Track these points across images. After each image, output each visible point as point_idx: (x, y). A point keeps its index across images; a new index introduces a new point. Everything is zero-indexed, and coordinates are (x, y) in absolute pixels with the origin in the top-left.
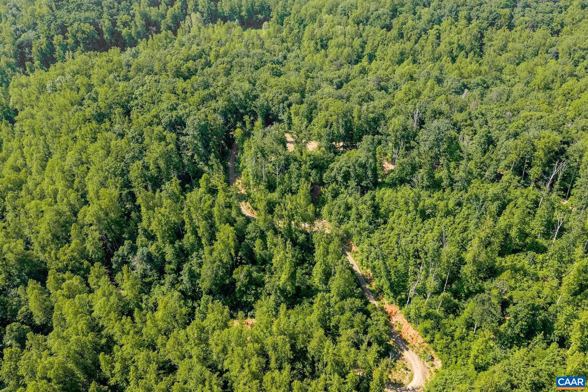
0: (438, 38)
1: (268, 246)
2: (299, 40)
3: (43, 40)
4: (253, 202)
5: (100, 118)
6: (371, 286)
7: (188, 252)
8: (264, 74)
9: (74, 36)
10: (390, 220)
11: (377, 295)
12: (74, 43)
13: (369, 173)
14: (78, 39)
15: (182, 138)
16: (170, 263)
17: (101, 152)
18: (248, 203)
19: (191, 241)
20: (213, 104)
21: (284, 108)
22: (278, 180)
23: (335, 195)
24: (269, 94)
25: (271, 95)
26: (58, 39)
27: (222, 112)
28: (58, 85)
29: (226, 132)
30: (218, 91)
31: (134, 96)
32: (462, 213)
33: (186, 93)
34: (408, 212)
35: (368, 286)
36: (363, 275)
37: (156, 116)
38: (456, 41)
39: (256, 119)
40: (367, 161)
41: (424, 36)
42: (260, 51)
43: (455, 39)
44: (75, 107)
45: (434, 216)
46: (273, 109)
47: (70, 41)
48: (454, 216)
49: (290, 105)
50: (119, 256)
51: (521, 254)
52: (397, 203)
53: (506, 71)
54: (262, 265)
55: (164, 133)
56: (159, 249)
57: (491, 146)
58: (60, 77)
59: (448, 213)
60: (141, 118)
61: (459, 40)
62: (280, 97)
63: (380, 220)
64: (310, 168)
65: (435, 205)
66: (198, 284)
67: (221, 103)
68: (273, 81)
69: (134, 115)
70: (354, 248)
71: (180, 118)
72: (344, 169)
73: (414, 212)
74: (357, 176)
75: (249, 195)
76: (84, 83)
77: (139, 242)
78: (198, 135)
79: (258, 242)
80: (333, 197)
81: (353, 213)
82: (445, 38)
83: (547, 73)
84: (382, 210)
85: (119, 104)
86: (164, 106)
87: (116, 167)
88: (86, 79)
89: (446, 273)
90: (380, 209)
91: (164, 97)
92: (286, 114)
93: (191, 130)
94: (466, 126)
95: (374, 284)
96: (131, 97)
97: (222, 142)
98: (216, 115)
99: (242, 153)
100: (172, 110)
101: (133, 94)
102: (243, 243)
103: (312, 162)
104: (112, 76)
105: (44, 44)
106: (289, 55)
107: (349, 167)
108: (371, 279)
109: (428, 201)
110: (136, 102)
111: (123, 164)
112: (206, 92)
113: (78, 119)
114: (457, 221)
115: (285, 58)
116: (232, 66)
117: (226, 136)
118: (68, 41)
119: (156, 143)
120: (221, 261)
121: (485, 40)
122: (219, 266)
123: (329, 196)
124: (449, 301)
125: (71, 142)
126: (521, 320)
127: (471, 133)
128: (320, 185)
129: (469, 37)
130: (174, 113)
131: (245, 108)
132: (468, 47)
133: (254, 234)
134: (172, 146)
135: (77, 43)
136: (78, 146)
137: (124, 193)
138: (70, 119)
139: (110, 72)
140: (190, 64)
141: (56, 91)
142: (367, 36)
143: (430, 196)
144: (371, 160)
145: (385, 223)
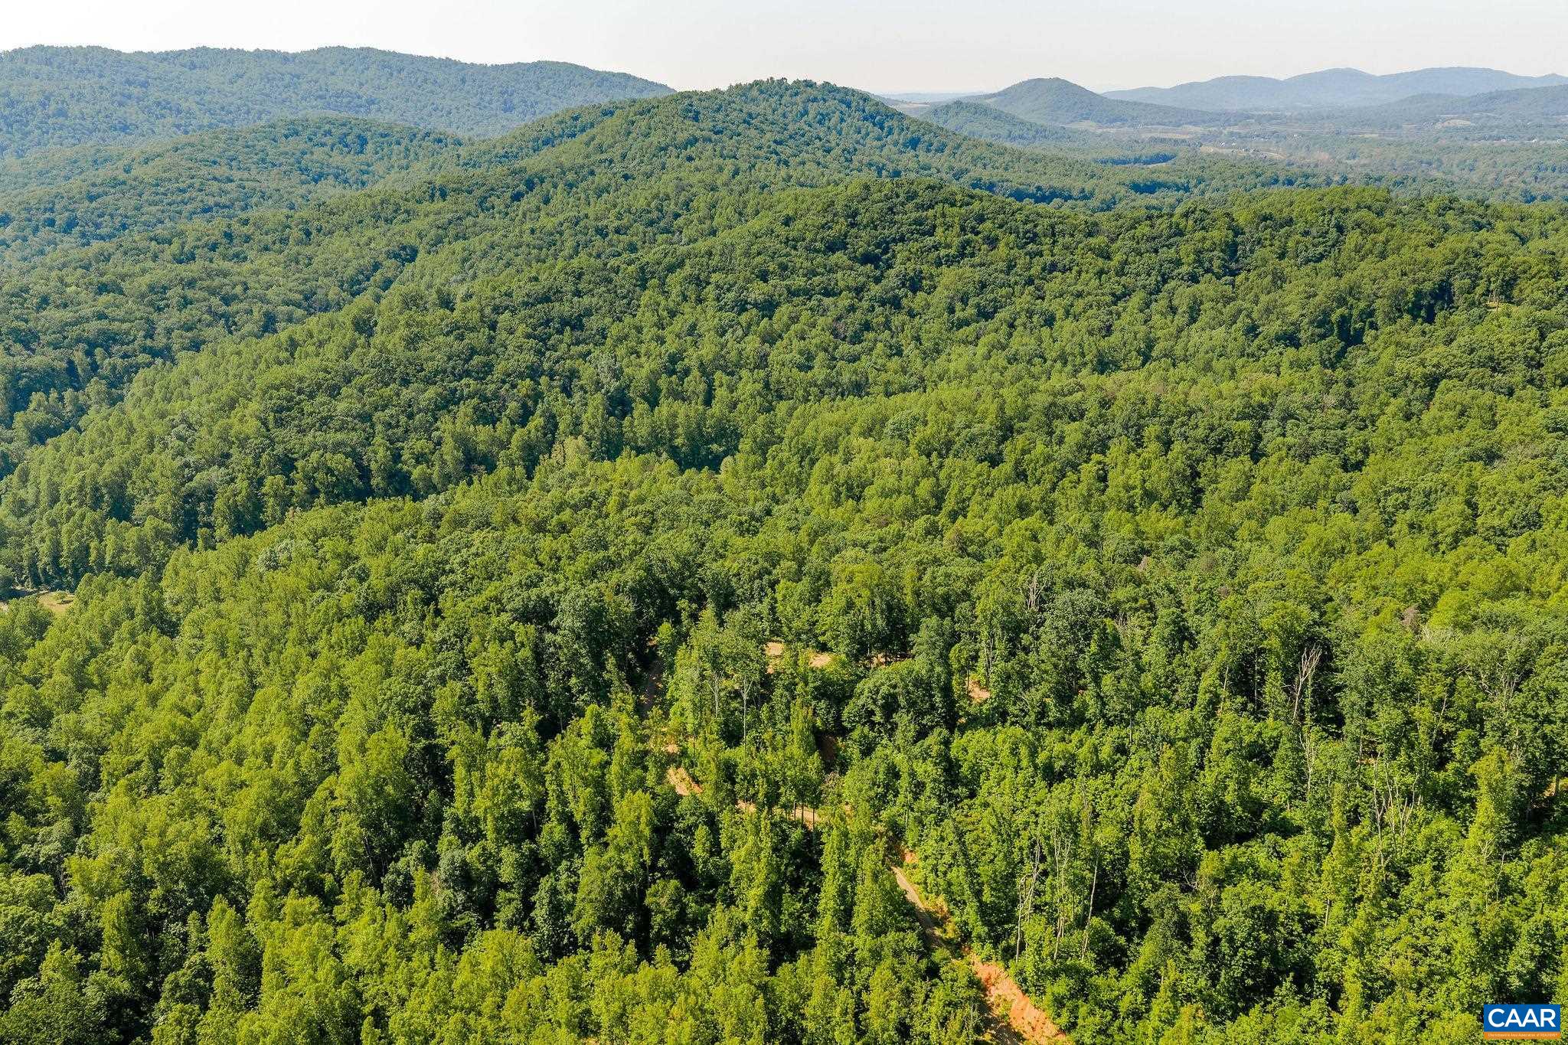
0: (1103, 479)
1: (723, 845)
2: (800, 484)
3: (242, 484)
4: (693, 764)
5: (372, 610)
6: (945, 931)
7: (548, 865)
8: (721, 532)
9: (309, 478)
10: (982, 792)
11: (958, 946)
12: (307, 493)
13: (938, 699)
14: (317, 484)
15: (549, 637)
16: (506, 887)
17: (374, 670)
18: (682, 770)
19: (557, 837)
20: (615, 577)
21: (762, 589)
22: (747, 719)
23: (867, 751)
24: (731, 565)
25: (735, 565)
26: (273, 482)
27: (632, 590)
28: (282, 557)
29: (640, 631)
30: (625, 553)
31: (447, 567)
32: (1128, 767)
33: (559, 559)
34: (1017, 769)
35: (938, 932)
36: (928, 912)
37: (497, 599)
38: (1138, 483)
39: (702, 606)
40: (931, 670)
41: (1071, 476)
42: (715, 496)
43: (1136, 479)
44: (319, 593)
45: (1073, 776)
46: (739, 592)
47: (300, 488)
48: (1114, 773)
49: (773, 585)
50: (399, 874)
51: (1252, 843)
52: (996, 755)
53: (1242, 533)
54: (708, 888)
55: (512, 627)
56: (486, 856)
57: (1186, 644)
58: (287, 541)
59: (1098, 769)
60: (461, 605)
61: (1144, 481)
62: (755, 568)
63: (962, 791)
64: (815, 698)
65: (1074, 755)
66: (569, 925)
67: (631, 574)
68: (739, 542)
69: (445, 602)
70: (909, 859)
71: (546, 601)
72: (884, 690)
73: (1031, 769)
74: (912, 704)
75: (684, 753)
76: (340, 550)
77: (442, 845)
78: (583, 627)
79: (702, 832)
80: (861, 752)
81: (904, 783)
82: (1115, 479)
83: (1329, 534)
84: (965, 770)
85: (416, 582)
86: (514, 579)
87: (406, 695)
88: (344, 542)
89: (1091, 871)
90: (960, 767)
91: (512, 565)
92: (766, 600)
93: (568, 620)
94: (1137, 610)
95: (950, 927)
96: (441, 567)
97: (630, 655)
98: (620, 597)
99: (672, 673)
100: (529, 587)
101: (447, 562)
102: (669, 838)
103: (818, 683)
104: (400, 536)
105: (244, 492)
106: (776, 508)
107: (895, 687)
108: (945, 918)
109: (1059, 747)
110: (451, 577)
111: (420, 688)
112: (602, 554)
113: (326, 613)
114: (1119, 781)
115: (768, 513)
116: (654, 521)
117: (637, 642)
118: (295, 488)
119: (493, 648)
120: (621, 867)
121: (1202, 482)
122: (615, 878)
123: (854, 751)
124: (1105, 939)
125: (306, 659)
126: (1243, 945)
127: (1146, 623)
128: (835, 735)
129: (1165, 475)
130: (534, 591)
131: (681, 588)
132: (1166, 494)
133: (693, 819)
134: (526, 653)
135: (314, 492)
136: (322, 662)
137: (419, 746)
138: (306, 615)
139: (397, 529)
140: (566, 515)
141: (275, 568)
142: (949, 477)
143: (1063, 740)
144: (938, 669)
145: (972, 795)
